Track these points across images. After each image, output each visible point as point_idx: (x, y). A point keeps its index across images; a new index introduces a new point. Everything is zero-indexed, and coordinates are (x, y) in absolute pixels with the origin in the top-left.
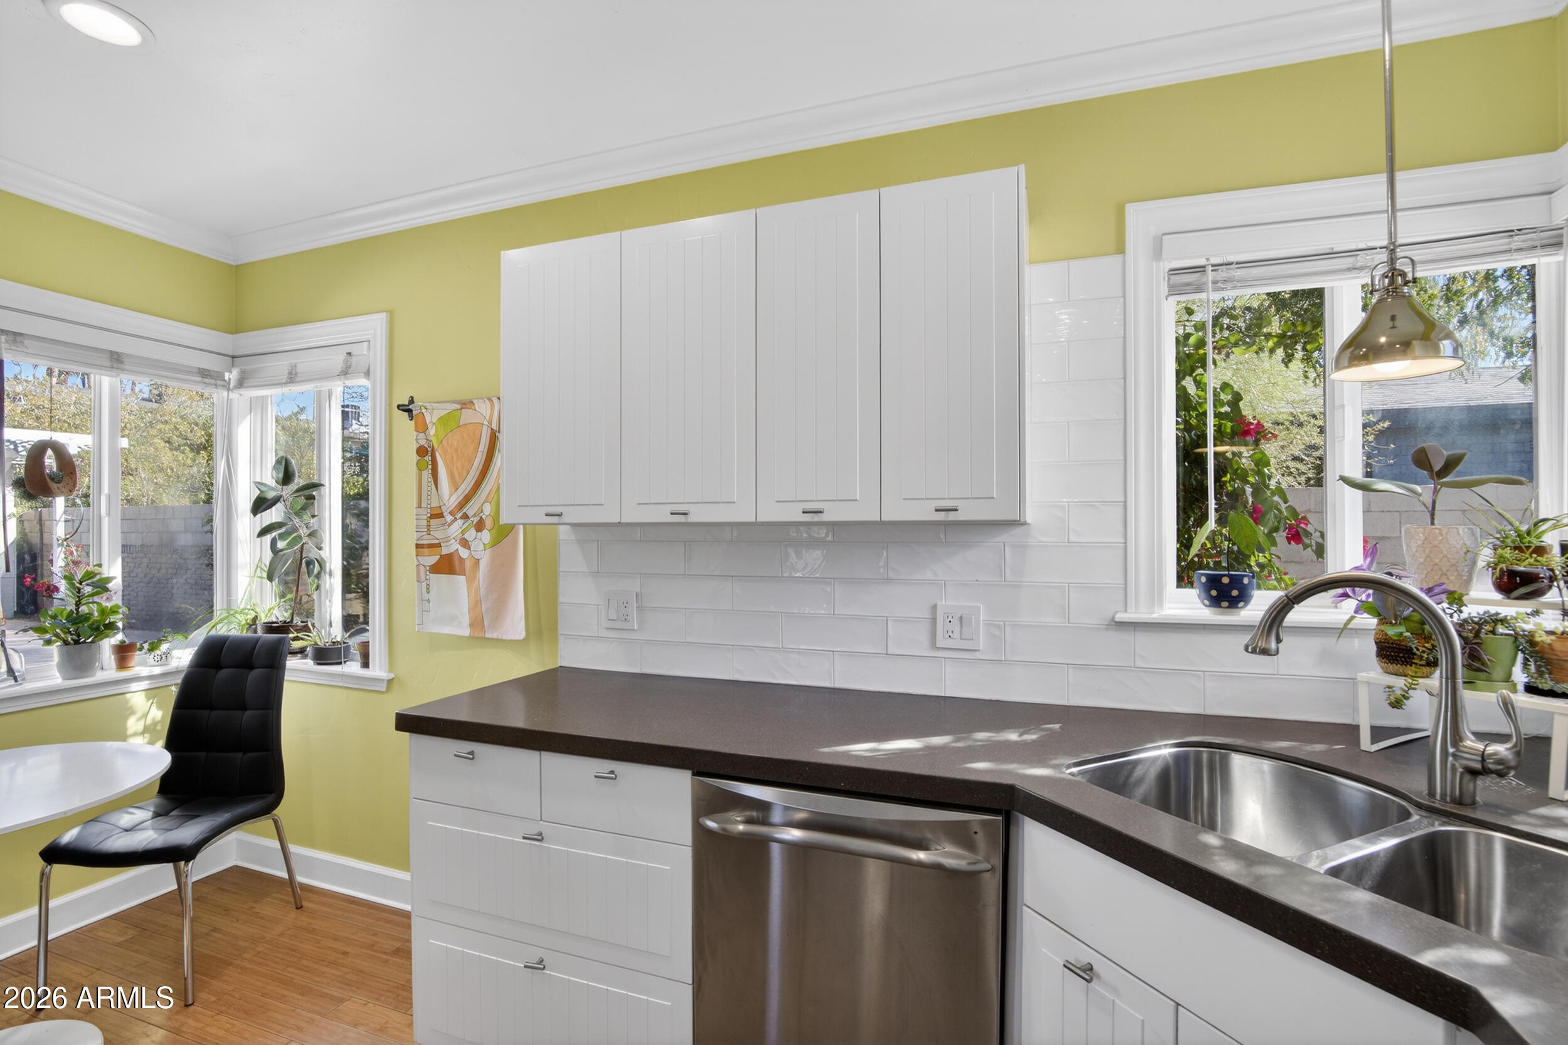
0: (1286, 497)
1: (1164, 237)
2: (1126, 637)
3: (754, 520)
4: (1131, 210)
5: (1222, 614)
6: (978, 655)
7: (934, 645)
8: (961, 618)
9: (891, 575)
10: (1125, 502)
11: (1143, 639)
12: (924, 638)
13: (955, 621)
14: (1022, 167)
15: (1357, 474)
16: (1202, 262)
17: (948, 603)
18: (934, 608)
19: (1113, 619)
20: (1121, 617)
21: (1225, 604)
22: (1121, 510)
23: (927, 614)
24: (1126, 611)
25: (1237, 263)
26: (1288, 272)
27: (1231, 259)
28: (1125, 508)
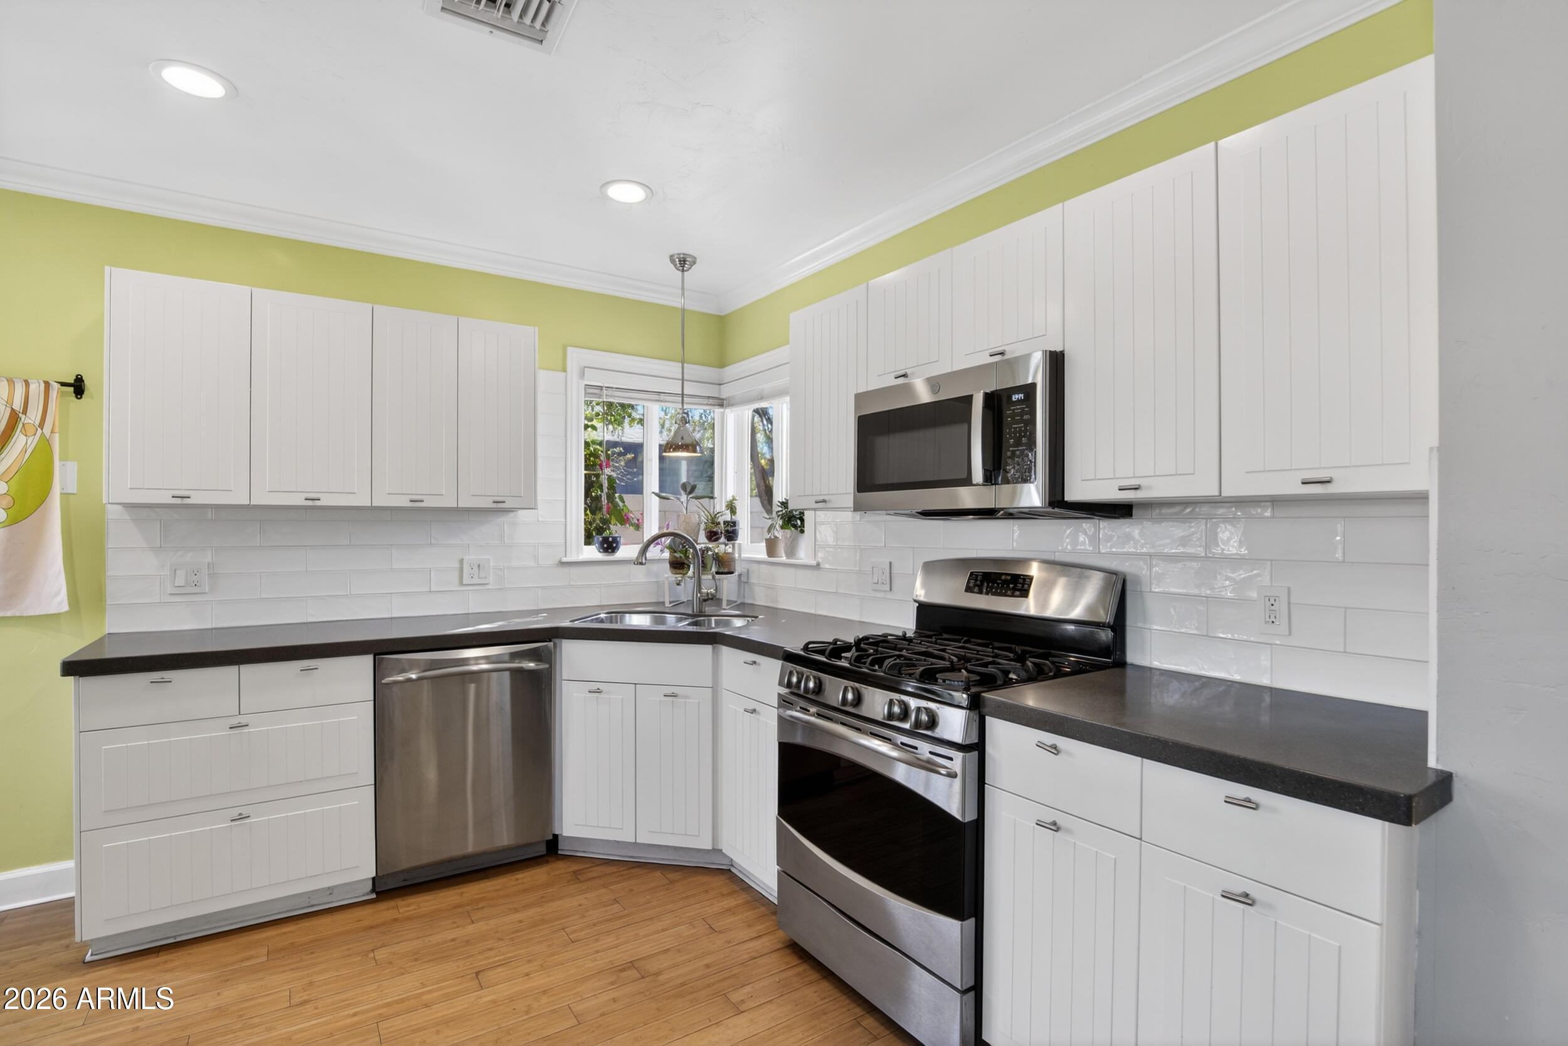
0: (623, 499)
1: (586, 369)
2: (566, 570)
3: (370, 505)
4: (570, 350)
5: (607, 555)
6: (489, 587)
7: (461, 584)
8: (479, 566)
9: (433, 541)
10: (566, 500)
11: (574, 570)
12: (456, 580)
13: (476, 568)
14: (537, 328)
15: (657, 491)
16: (602, 385)
17: (471, 557)
18: (461, 561)
19: (560, 560)
20: (564, 560)
21: (610, 551)
22: (564, 504)
23: (457, 565)
24: (566, 557)
25: (616, 388)
26: (633, 397)
27: (613, 386)
28: (566, 503)
